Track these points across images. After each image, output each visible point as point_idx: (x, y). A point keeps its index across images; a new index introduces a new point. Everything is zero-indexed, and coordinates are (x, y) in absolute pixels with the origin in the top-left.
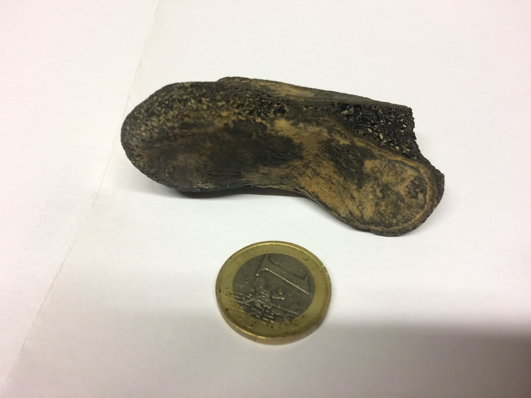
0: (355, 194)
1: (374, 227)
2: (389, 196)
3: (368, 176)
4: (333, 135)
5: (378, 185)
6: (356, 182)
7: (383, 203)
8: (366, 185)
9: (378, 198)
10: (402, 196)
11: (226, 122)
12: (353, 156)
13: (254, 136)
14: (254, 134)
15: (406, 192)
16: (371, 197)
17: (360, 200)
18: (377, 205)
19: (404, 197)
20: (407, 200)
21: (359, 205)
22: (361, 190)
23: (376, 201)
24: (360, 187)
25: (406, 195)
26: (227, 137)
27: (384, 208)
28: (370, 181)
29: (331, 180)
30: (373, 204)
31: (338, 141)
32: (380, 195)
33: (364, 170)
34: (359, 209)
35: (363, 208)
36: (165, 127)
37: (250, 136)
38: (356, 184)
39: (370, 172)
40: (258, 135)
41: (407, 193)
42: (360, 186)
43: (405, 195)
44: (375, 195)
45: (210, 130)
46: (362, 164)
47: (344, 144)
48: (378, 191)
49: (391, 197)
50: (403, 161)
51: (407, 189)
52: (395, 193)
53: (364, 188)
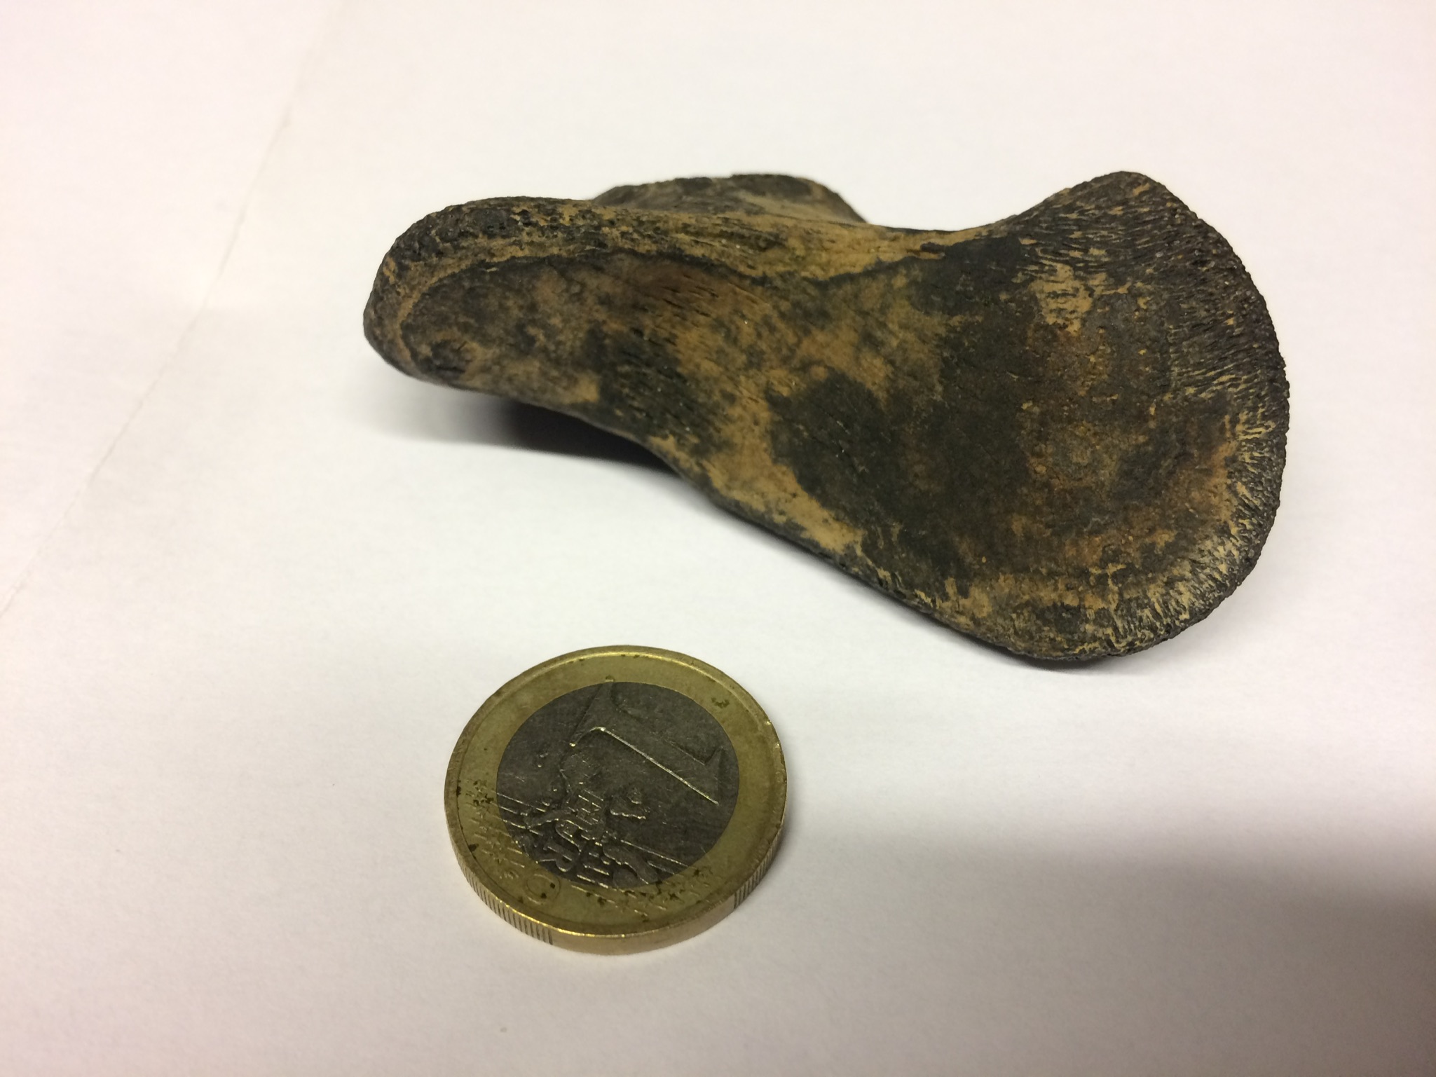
0: (601, 314)
2: (507, 332)
3: (579, 365)
4: (697, 469)
5: (544, 350)
6: (607, 341)
7: (516, 313)
8: (578, 343)
9: (534, 322)
10: (473, 339)
12: (631, 407)
15: (467, 351)
16: (556, 321)
18: (533, 307)
19: (466, 338)
20: (456, 332)
21: (581, 292)
22: (586, 327)
23: (537, 316)
25: (463, 345)
27: (510, 303)
28: (571, 354)
29: (676, 310)
30: (542, 307)
32: (532, 331)
33: (596, 377)
34: (578, 282)
37: (907, 537)
38: (606, 336)
39: (576, 375)
41: (462, 349)
42: (595, 335)
43: (465, 343)
44: (544, 327)
46: (604, 390)
47: (665, 437)
48: (542, 337)
49: (502, 332)
51: (468, 357)
52: (493, 341)
53: (581, 335)
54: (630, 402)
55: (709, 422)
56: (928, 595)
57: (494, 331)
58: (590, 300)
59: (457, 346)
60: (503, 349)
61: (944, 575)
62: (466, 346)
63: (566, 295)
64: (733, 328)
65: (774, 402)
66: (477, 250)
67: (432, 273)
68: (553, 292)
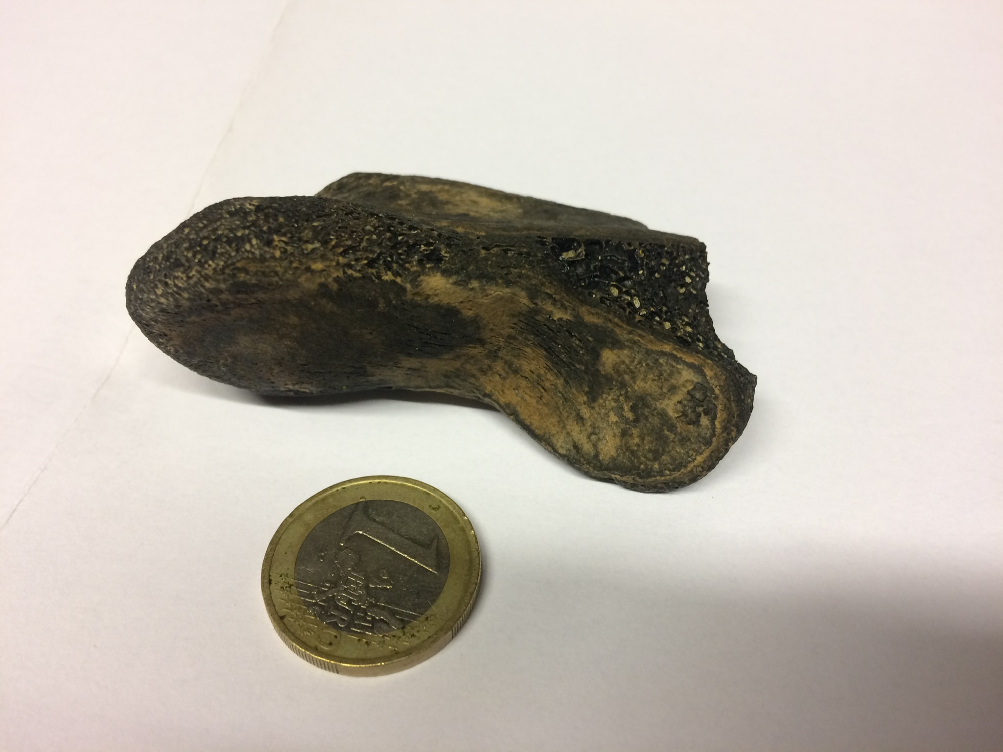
0: (585, 412)
1: (619, 475)
2: (646, 418)
3: (609, 379)
4: (539, 302)
5: (627, 398)
6: (587, 389)
7: (635, 432)
8: (604, 396)
9: (627, 421)
10: (670, 419)
11: (323, 280)
12: (580, 341)
13: (382, 305)
14: (381, 301)
15: (677, 412)
16: (613, 418)
17: (594, 424)
18: (624, 434)
19: (675, 422)
20: (680, 427)
21: (592, 434)
22: (595, 405)
23: (623, 426)
24: (594, 399)
25: (678, 417)
26: (329, 306)
27: (636, 440)
28: (611, 389)
29: (542, 383)
30: (617, 431)
31: (550, 314)
32: (630, 415)
33: (601, 368)
34: (591, 441)
35: (599, 439)
36: (203, 290)
37: (373, 304)
38: (586, 394)
39: (613, 372)
40: (389, 303)
41: (680, 414)
42: (593, 397)
43: (676, 418)
44: (622, 416)
45: (293, 294)
46: (597, 356)
47: (560, 319)
48: (626, 408)
49: (650, 420)
50: (675, 353)
51: (679, 407)
52: (658, 413)
53: (601, 401)
55: (527, 325)
57: (655, 421)
58: (588, 425)
59: (683, 418)
60: (654, 405)
61: (340, 290)
63: (601, 436)
65: (478, 340)
68: (607, 442)
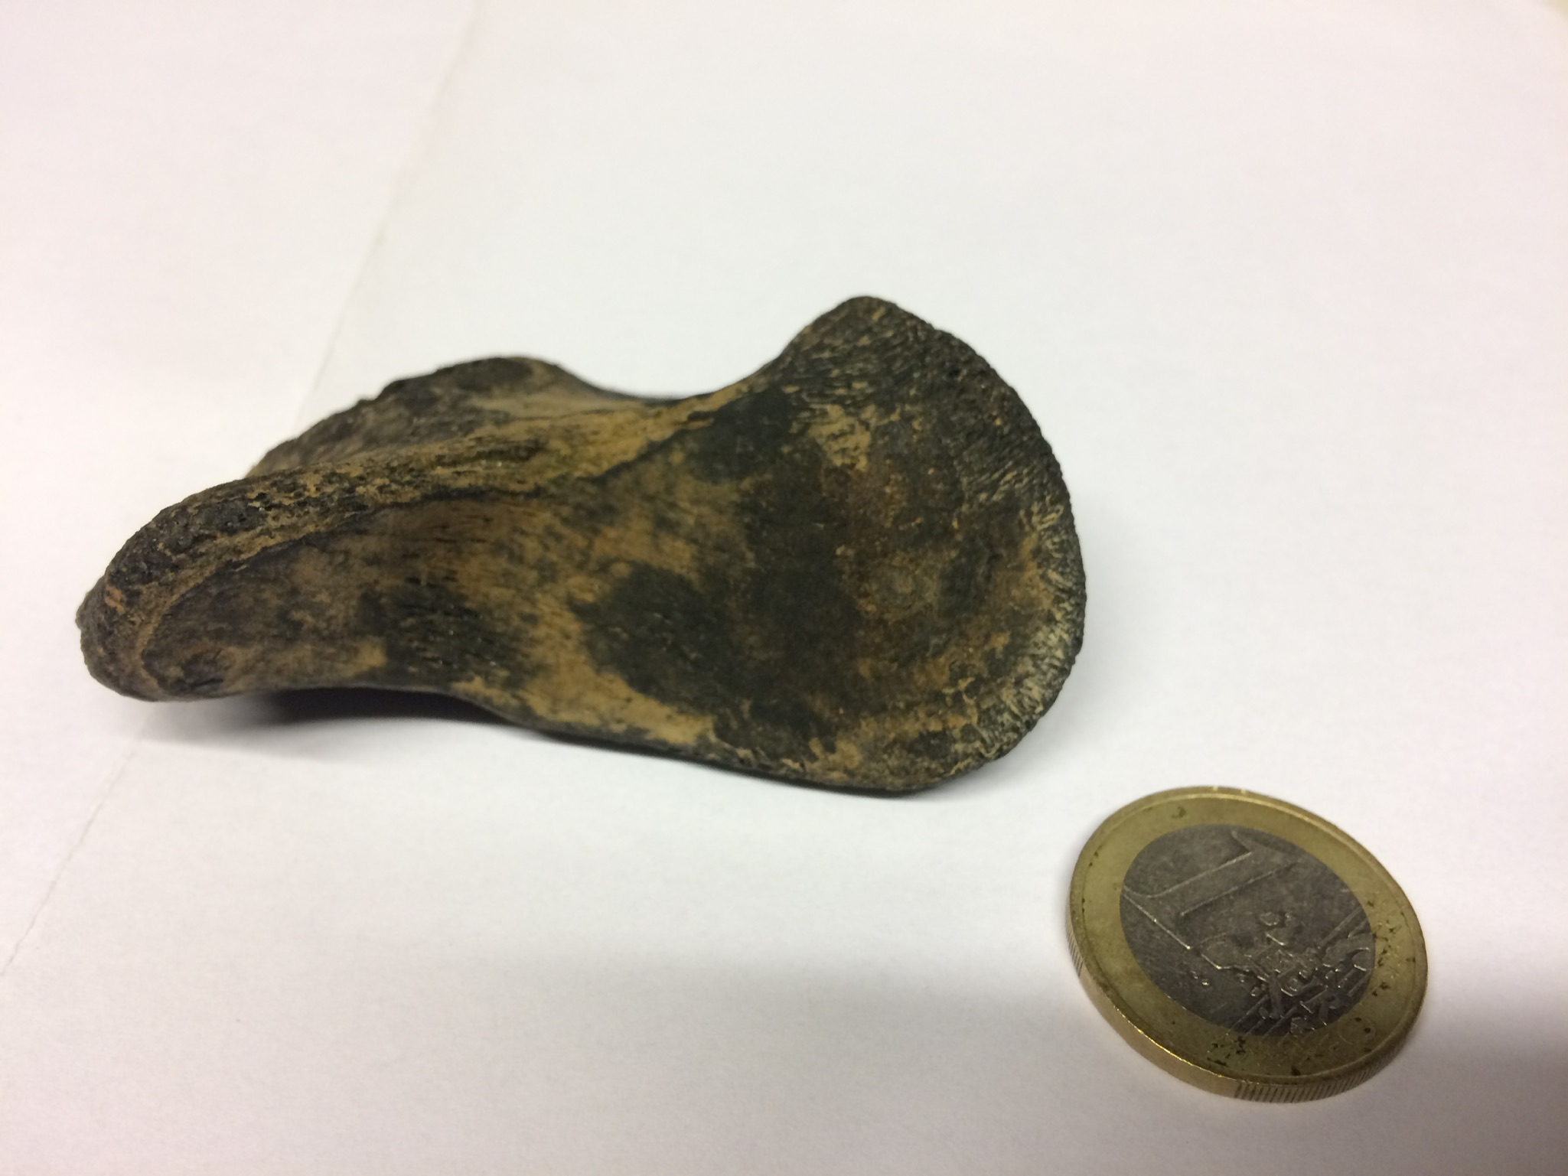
0: (371, 574)
1: (271, 547)
2: (268, 625)
3: (357, 634)
5: (315, 630)
6: (384, 600)
7: (275, 602)
8: (351, 612)
10: (229, 644)
15: (224, 657)
16: (324, 597)
17: (349, 572)
18: (294, 592)
19: (220, 644)
20: (208, 643)
22: (358, 593)
24: (365, 598)
25: (218, 652)
26: (819, 704)
27: (267, 595)
28: (346, 625)
30: (305, 588)
31: (489, 682)
32: (297, 615)
33: (376, 640)
35: (330, 563)
37: (758, 711)
38: (381, 595)
39: (355, 645)
40: (737, 713)
41: (218, 657)
42: (369, 599)
43: (221, 650)
44: (310, 606)
45: (868, 728)
46: (391, 652)
48: (309, 619)
49: (261, 626)
51: (227, 663)
52: (253, 638)
53: (354, 603)
54: (421, 654)
55: (515, 650)
56: (795, 761)
57: (251, 628)
58: (356, 564)
59: (211, 656)
60: (266, 643)
61: (807, 738)
62: (222, 653)
63: (329, 569)
64: (515, 547)
65: (581, 611)
66: (219, 553)
67: (171, 590)
68: (315, 569)
